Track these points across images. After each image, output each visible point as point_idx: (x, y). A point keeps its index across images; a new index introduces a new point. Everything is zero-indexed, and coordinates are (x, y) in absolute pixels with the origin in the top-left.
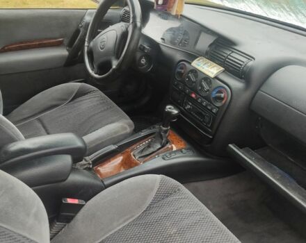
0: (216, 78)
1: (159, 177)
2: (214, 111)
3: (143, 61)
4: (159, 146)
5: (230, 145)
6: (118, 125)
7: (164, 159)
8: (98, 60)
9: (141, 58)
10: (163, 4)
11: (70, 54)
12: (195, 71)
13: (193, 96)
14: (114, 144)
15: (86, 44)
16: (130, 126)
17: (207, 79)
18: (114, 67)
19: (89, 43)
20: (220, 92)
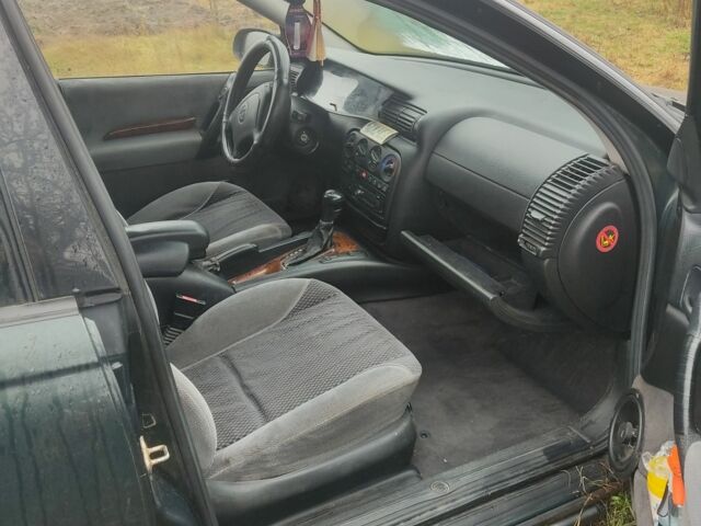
0: (386, 144)
1: (308, 281)
2: (384, 189)
3: (304, 138)
4: (319, 250)
5: (403, 233)
6: (265, 226)
7: (321, 262)
8: (237, 139)
9: (299, 133)
10: (301, 49)
11: (204, 140)
12: (364, 141)
13: (364, 175)
14: (252, 243)
15: (224, 120)
16: (282, 229)
17: (377, 148)
18: (255, 142)
19: (228, 117)
20: (391, 162)
